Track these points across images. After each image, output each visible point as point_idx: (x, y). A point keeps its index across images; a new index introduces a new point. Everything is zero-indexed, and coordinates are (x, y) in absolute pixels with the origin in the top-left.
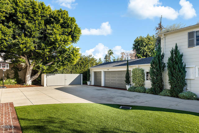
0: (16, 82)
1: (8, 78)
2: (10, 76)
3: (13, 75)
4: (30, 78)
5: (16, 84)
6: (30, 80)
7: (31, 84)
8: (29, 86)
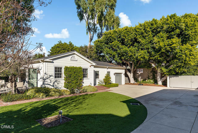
0: (154, 82)
1: (149, 79)
2: (150, 77)
3: (152, 77)
4: (159, 79)
5: (153, 83)
6: (160, 81)
7: (161, 85)
8: (160, 86)
